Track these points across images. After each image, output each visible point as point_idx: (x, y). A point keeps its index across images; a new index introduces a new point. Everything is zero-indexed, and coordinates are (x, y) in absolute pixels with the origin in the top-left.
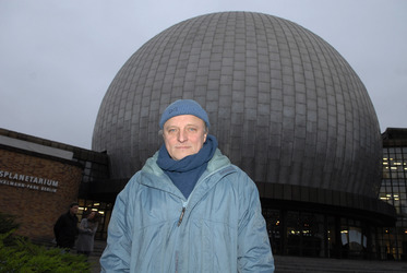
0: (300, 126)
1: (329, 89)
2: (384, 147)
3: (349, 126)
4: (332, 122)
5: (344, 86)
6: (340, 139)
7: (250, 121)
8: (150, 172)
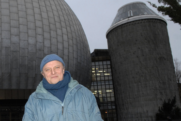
0: (40, 50)
1: (58, 25)
2: (93, 61)
3: (71, 48)
4: (60, 47)
5: (67, 23)
7: (6, 47)
8: (41, 92)
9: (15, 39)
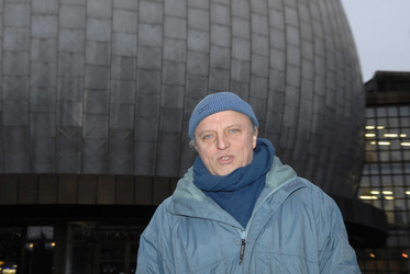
0: (219, 68)
2: (369, 105)
3: (307, 67)
4: (277, 61)
6: (291, 93)
7: (124, 58)
8: (187, 196)
9: (150, 35)
